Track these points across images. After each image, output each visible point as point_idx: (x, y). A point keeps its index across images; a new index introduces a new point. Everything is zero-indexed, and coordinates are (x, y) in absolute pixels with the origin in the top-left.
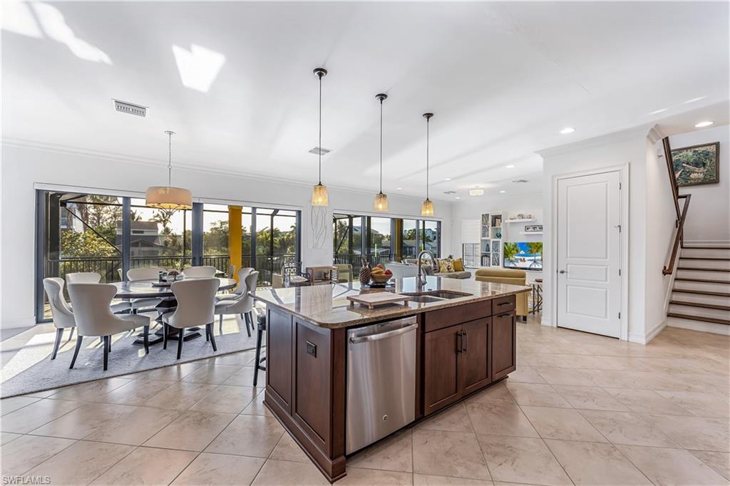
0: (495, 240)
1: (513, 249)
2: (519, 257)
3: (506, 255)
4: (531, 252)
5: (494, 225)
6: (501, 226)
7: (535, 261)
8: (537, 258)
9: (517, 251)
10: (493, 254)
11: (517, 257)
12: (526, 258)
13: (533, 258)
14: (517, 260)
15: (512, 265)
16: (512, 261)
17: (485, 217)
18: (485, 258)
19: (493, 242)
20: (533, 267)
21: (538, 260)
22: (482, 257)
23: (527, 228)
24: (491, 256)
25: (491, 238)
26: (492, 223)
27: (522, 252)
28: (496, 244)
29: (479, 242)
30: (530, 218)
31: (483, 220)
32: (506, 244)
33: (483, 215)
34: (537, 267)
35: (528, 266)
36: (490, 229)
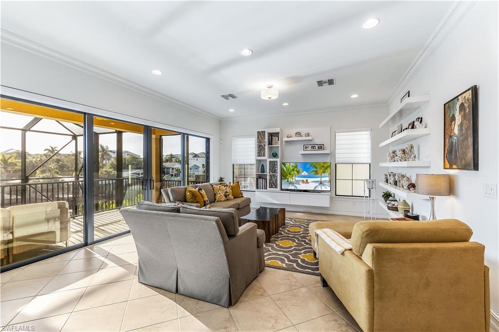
0: (272, 160)
1: (293, 170)
2: (301, 179)
3: (284, 176)
4: (316, 172)
5: (270, 143)
6: (278, 144)
7: (321, 183)
8: (323, 179)
9: (298, 172)
10: (270, 176)
11: (297, 179)
12: (310, 180)
13: (319, 179)
14: (298, 182)
15: (291, 187)
16: (291, 183)
17: (261, 134)
18: (260, 180)
19: (270, 162)
20: (319, 189)
21: (325, 181)
22: (257, 179)
23: (305, 148)
24: (268, 178)
25: (267, 159)
26: (269, 141)
27: (305, 173)
28: (273, 165)
29: (254, 162)
30: (308, 136)
31: (258, 138)
32: (284, 164)
33: (258, 132)
34: (324, 189)
35: (312, 189)
36: (266, 147)
